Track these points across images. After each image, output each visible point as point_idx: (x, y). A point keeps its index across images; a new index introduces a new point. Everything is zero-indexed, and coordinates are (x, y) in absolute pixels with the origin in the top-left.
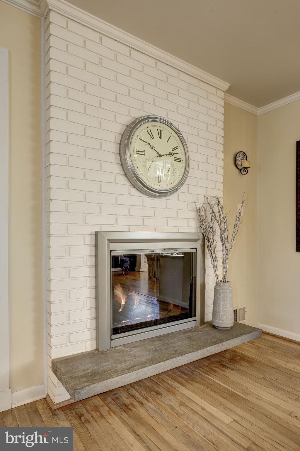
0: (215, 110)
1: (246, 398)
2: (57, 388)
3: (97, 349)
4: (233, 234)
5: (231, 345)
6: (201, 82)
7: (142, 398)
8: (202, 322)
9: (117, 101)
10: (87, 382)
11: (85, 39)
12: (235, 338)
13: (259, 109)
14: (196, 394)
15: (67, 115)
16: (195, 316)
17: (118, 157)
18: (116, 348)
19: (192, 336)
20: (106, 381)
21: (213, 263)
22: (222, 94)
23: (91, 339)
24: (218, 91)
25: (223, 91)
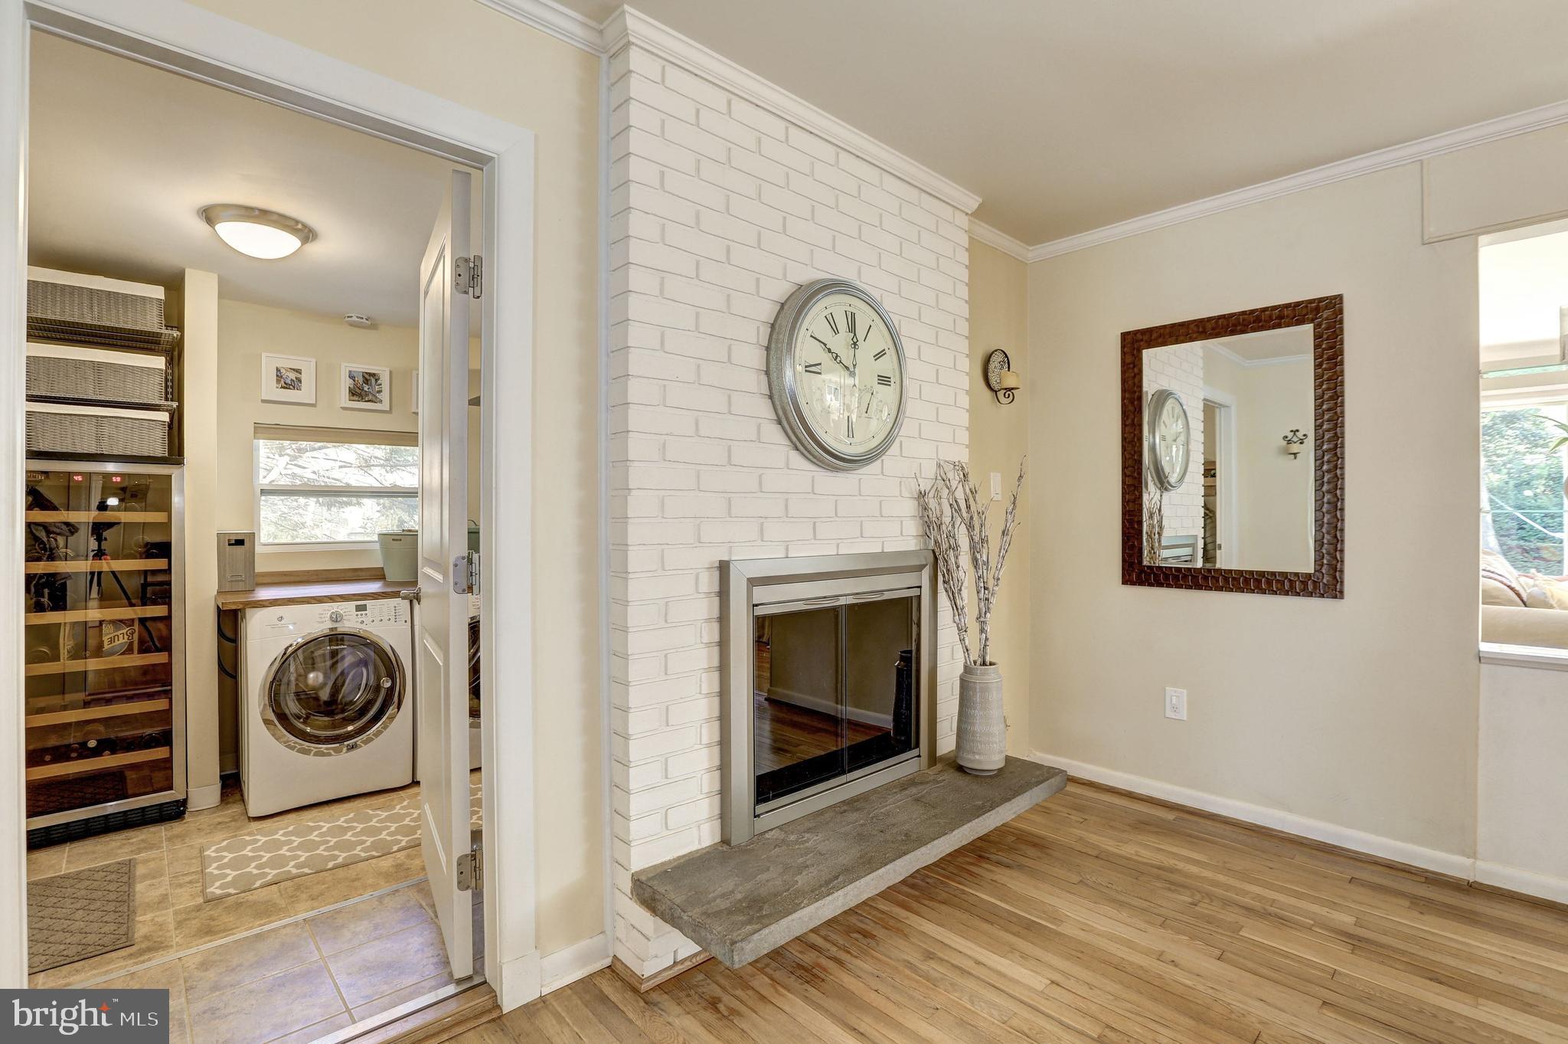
0: (951, 259)
1: (1059, 929)
2: (652, 939)
3: (725, 841)
4: (1000, 552)
5: (1012, 812)
6: (924, 195)
7: (835, 949)
8: (933, 759)
9: (762, 247)
10: (750, 922)
11: (699, 106)
12: (1020, 795)
13: (1031, 248)
14: (951, 930)
15: (662, 284)
16: (917, 745)
17: (764, 378)
18: (767, 836)
19: (923, 796)
20: (790, 917)
21: (957, 621)
22: (963, 221)
23: (710, 819)
24: (957, 213)
25: (967, 214)
